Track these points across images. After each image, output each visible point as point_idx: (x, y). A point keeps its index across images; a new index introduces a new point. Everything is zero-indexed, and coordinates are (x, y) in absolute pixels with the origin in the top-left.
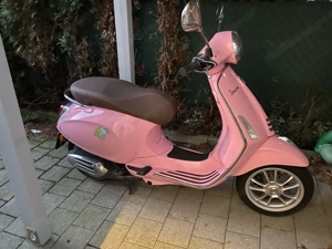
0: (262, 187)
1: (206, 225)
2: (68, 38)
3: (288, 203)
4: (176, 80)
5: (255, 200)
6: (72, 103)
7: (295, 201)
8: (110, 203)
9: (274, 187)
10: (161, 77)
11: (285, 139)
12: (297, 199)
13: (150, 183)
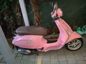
0: (71, 45)
1: (61, 58)
2: (7, 17)
3: (78, 47)
4: (40, 23)
5: (70, 48)
6: (16, 35)
7: (79, 46)
8: (33, 60)
9: (74, 44)
10: (36, 23)
11: (75, 32)
12: (80, 45)
13: (44, 52)
